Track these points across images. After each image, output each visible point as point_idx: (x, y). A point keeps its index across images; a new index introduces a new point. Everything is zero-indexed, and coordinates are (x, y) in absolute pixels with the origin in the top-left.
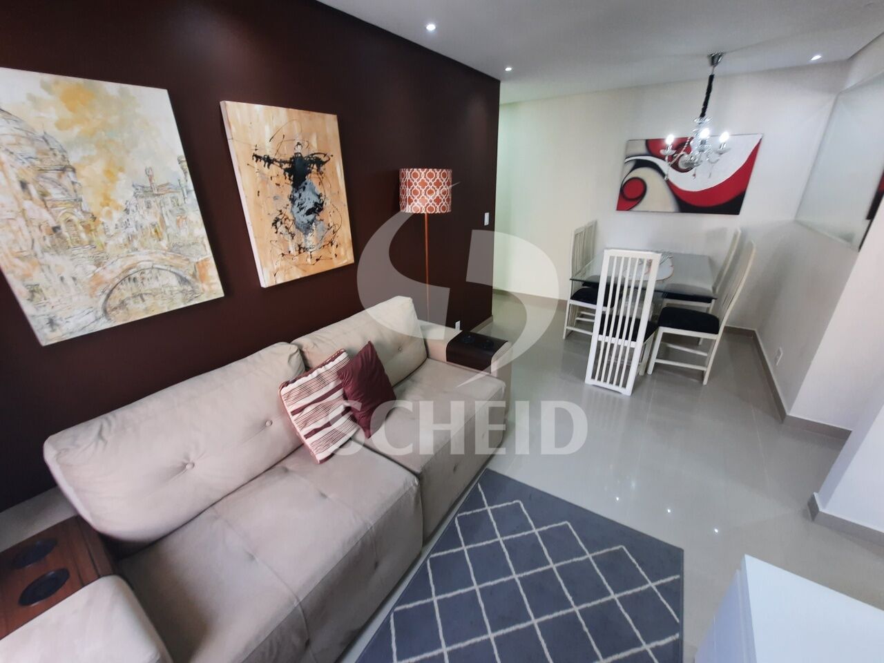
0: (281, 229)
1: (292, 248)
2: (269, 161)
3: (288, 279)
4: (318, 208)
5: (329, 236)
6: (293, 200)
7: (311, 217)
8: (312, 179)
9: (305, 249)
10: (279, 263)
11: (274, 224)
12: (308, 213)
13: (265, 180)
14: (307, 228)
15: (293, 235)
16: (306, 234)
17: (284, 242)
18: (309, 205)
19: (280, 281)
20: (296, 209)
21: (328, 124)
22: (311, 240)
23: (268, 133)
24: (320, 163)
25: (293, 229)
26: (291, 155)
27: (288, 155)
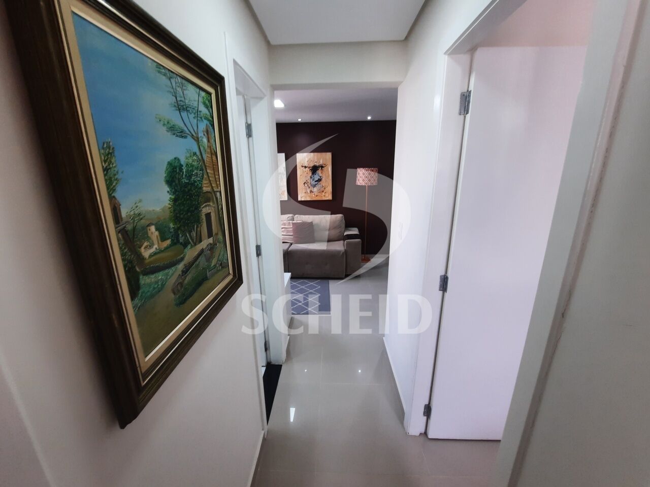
0: (306, 185)
1: (309, 191)
2: (306, 167)
3: (305, 200)
4: (319, 180)
5: (323, 189)
6: (311, 178)
7: (316, 183)
8: (319, 172)
9: (313, 192)
10: (303, 194)
11: (304, 183)
12: (316, 181)
13: (303, 172)
14: (314, 186)
15: (309, 188)
16: (314, 187)
17: (306, 189)
18: (316, 179)
19: (303, 200)
20: (312, 180)
21: (328, 156)
22: (315, 190)
23: (307, 160)
24: (322, 167)
25: (309, 186)
26: (313, 165)
27: (312, 165)
